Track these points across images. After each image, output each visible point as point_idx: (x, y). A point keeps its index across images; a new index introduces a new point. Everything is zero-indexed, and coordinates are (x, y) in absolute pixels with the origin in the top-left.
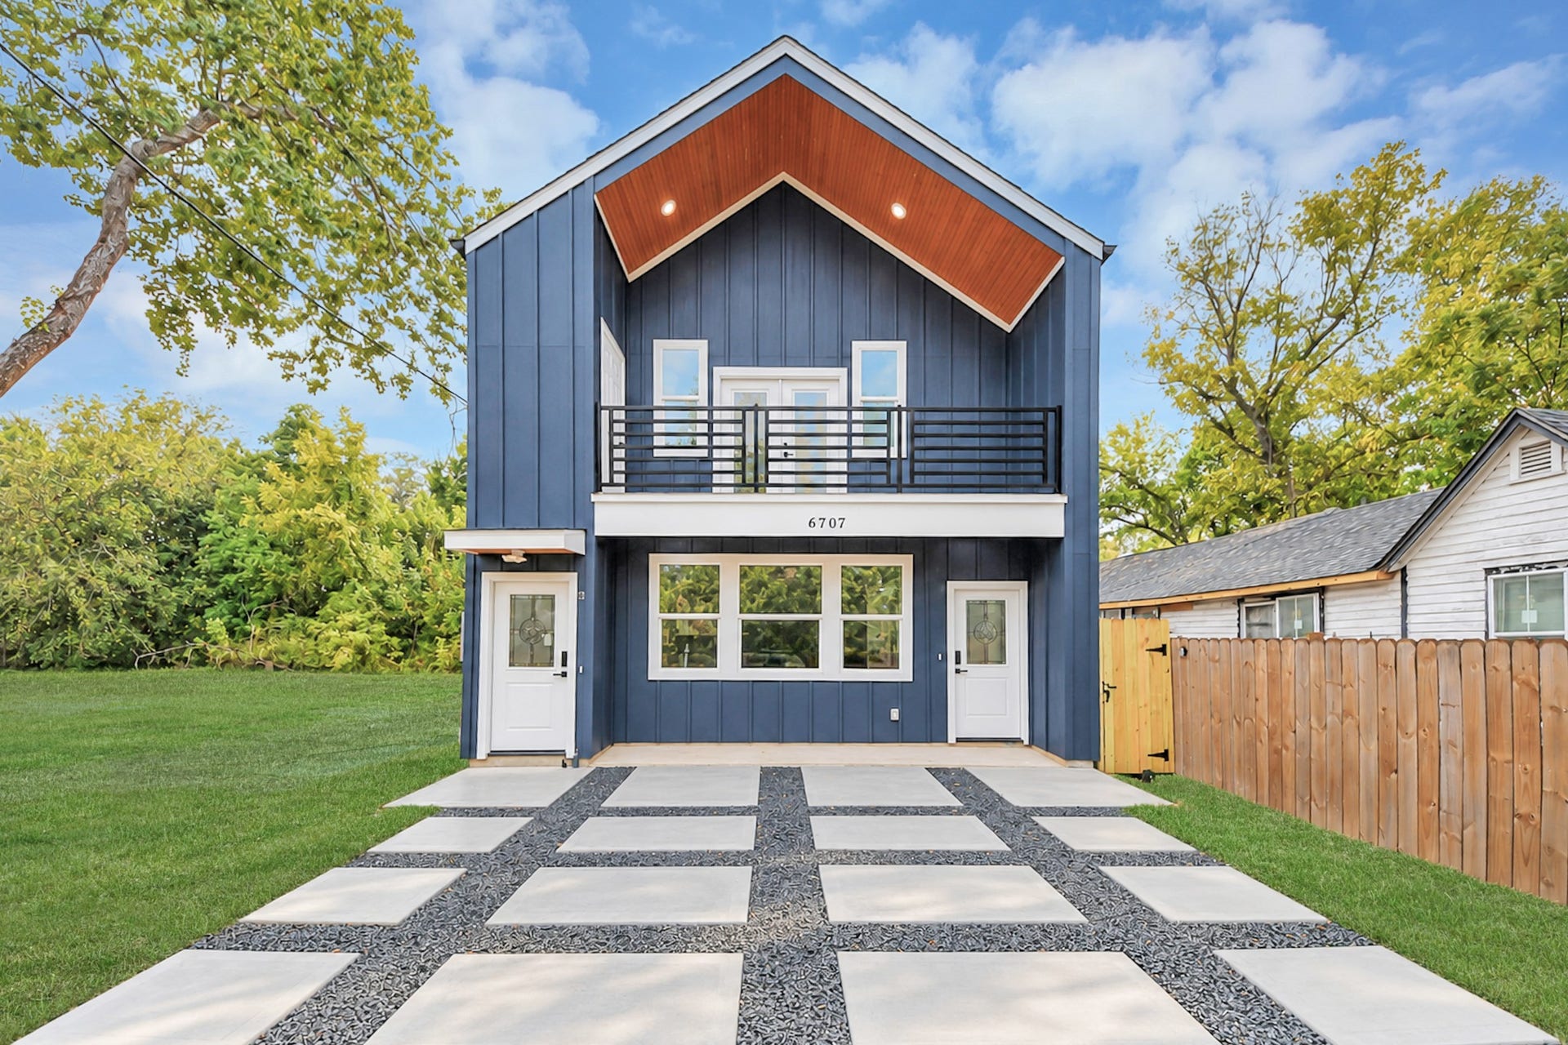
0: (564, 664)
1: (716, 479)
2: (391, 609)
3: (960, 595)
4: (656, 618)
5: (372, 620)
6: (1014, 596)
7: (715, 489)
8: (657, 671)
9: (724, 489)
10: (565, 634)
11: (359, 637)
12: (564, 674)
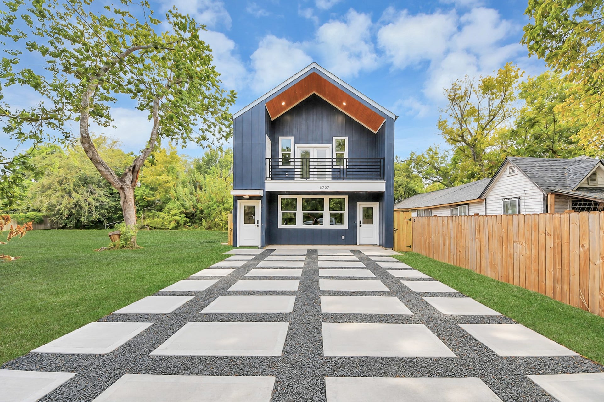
0: (258, 223)
1: (296, 176)
2: (187, 209)
3: (361, 206)
4: (280, 212)
5: (181, 213)
6: (375, 206)
7: (295, 179)
8: (280, 226)
9: (298, 179)
10: (258, 216)
11: (177, 218)
12: (258, 226)
